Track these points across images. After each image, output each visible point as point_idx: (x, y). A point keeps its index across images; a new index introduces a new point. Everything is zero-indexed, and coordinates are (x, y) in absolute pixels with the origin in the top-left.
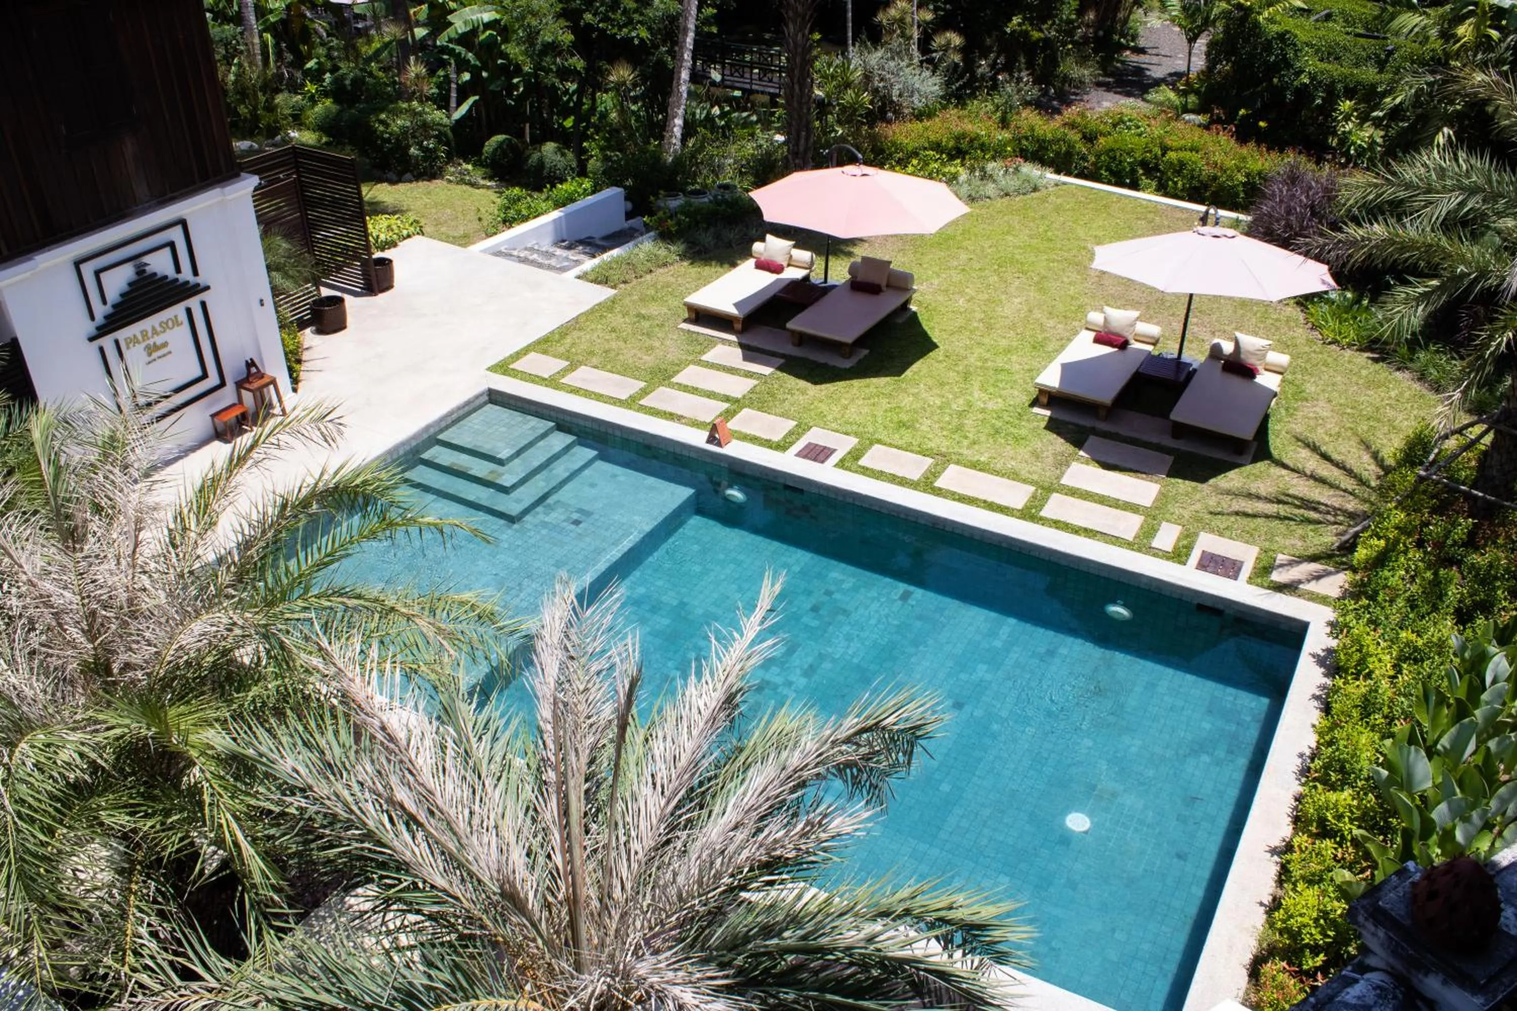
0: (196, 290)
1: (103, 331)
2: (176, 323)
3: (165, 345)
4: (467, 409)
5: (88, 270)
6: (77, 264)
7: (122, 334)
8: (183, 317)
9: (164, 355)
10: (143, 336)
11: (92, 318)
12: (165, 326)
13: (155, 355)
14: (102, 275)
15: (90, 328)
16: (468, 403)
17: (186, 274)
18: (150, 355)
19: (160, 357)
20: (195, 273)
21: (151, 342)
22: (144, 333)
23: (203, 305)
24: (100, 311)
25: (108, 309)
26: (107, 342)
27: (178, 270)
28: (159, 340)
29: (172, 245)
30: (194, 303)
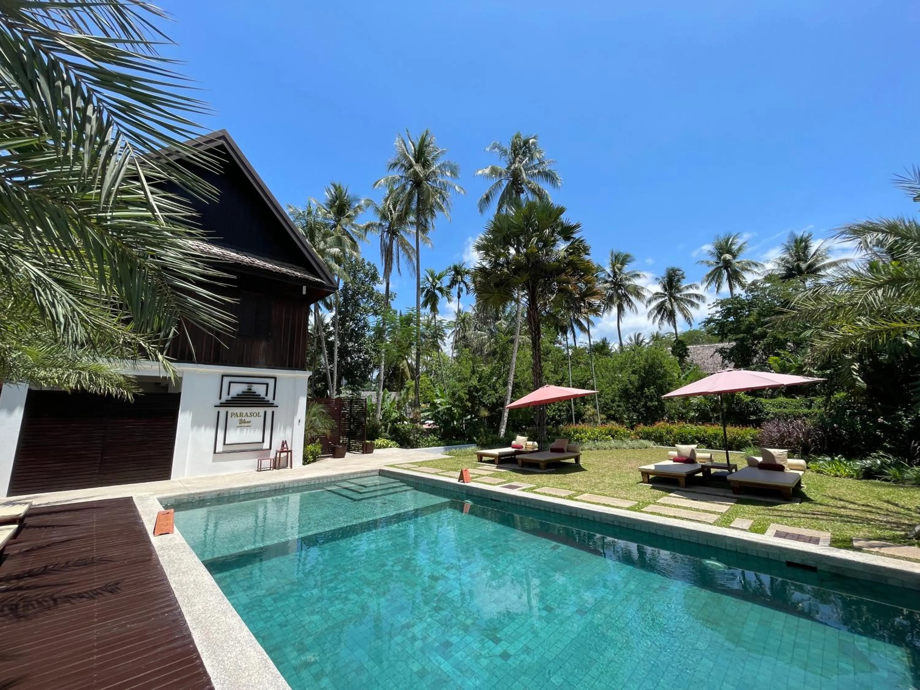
0: (271, 405)
1: (222, 405)
2: (258, 415)
3: (248, 422)
4: (366, 474)
5: (226, 380)
6: (223, 376)
7: (231, 410)
8: (262, 414)
9: (247, 426)
11: (220, 398)
12: (252, 415)
13: (243, 425)
14: (232, 384)
15: (218, 402)
16: (367, 472)
17: (270, 398)
20: (274, 399)
21: (243, 418)
22: (241, 414)
23: (273, 412)
24: (225, 397)
25: (229, 398)
26: (223, 411)
27: (266, 395)
28: (247, 419)
29: (267, 384)
30: (269, 410)
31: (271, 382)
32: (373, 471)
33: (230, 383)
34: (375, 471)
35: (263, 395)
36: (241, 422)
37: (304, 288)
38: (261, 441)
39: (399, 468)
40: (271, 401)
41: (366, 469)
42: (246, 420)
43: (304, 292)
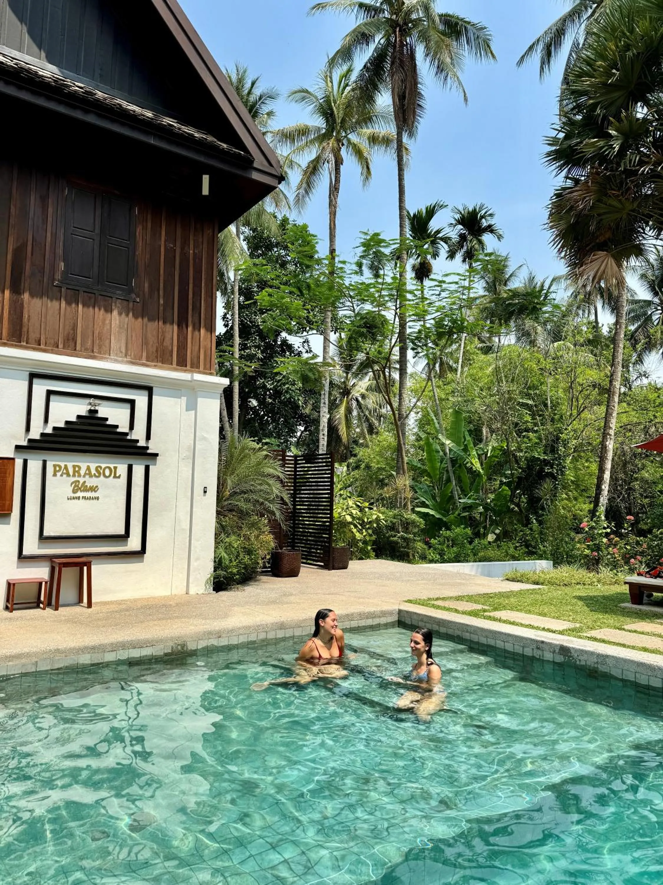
0: (143, 452)
1: (34, 446)
2: (115, 473)
3: (94, 489)
5: (41, 385)
6: (32, 376)
7: (54, 459)
8: (123, 472)
9: (90, 498)
10: (74, 471)
11: (28, 429)
12: (99, 473)
13: (80, 494)
14: (52, 397)
15: (23, 437)
17: (138, 434)
18: (74, 492)
19: (84, 498)
20: (148, 438)
21: (81, 480)
23: (146, 469)
24: (38, 427)
25: (48, 429)
26: (34, 459)
27: (132, 427)
28: (91, 482)
29: (132, 404)
30: (139, 464)
31: (141, 400)
32: (384, 614)
33: (50, 393)
34: (391, 613)
35: (123, 428)
36: (77, 488)
37: (206, 179)
38: (123, 532)
39: (438, 607)
40: (142, 443)
41: (372, 609)
42: (88, 484)
43: (205, 191)
